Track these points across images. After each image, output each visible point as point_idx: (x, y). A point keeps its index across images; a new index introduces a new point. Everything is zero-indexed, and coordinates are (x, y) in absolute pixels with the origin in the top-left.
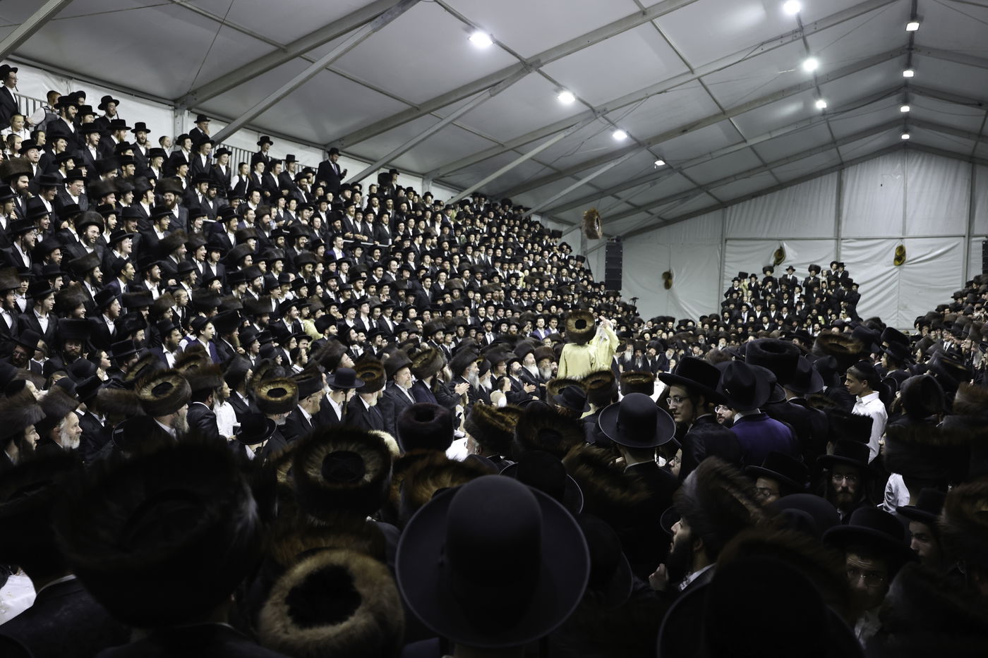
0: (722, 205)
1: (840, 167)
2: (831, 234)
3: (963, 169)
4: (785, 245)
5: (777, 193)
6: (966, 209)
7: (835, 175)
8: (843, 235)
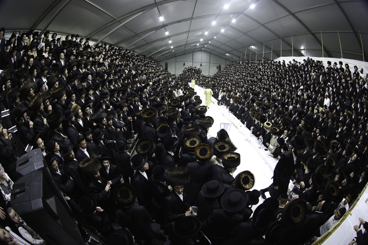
0: (176, 57)
1: (193, 52)
2: (192, 61)
3: (209, 54)
4: (185, 63)
5: (184, 55)
6: (209, 59)
7: (192, 53)
8: (193, 62)
